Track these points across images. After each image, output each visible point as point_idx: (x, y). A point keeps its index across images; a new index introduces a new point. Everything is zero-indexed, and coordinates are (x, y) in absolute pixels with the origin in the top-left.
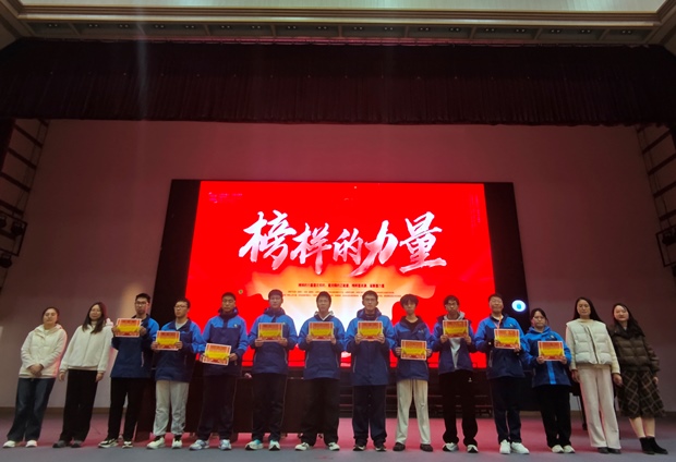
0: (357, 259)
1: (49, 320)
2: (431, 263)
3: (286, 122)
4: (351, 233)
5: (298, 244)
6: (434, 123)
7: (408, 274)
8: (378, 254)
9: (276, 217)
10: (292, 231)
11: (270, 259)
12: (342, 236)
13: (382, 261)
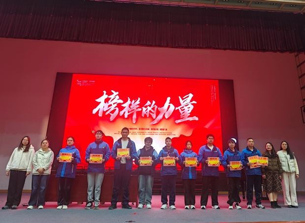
0: (154, 116)
1: (45, 146)
2: (191, 119)
4: (152, 103)
5: (124, 108)
6: (195, 48)
7: (179, 124)
8: (165, 114)
9: (113, 94)
10: (121, 101)
11: (109, 115)
12: (147, 104)
13: (167, 118)
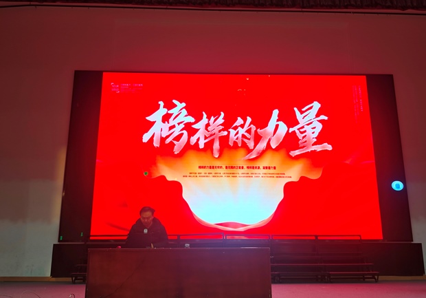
0: (251, 144)
2: (318, 148)
4: (245, 120)
5: (197, 130)
7: (297, 157)
8: (269, 140)
9: (176, 106)
10: (191, 119)
11: (172, 145)
12: (237, 123)
13: (274, 146)
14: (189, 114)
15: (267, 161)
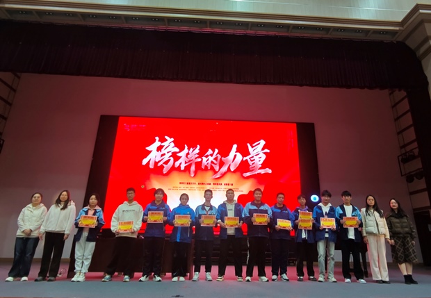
0: (217, 168)
1: (36, 200)
2: (262, 171)
3: (172, 80)
4: (214, 151)
5: (180, 157)
6: (265, 84)
7: (248, 178)
8: (230, 165)
9: (166, 140)
10: (176, 150)
11: (162, 167)
12: (208, 153)
13: (232, 170)
14: (176, 146)
15: (227, 179)
